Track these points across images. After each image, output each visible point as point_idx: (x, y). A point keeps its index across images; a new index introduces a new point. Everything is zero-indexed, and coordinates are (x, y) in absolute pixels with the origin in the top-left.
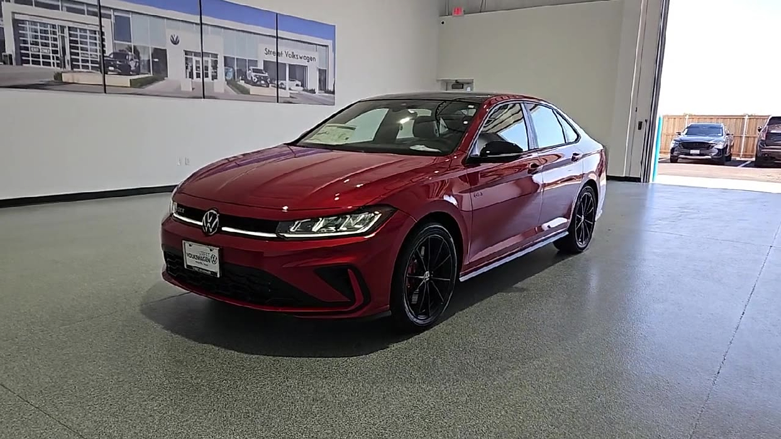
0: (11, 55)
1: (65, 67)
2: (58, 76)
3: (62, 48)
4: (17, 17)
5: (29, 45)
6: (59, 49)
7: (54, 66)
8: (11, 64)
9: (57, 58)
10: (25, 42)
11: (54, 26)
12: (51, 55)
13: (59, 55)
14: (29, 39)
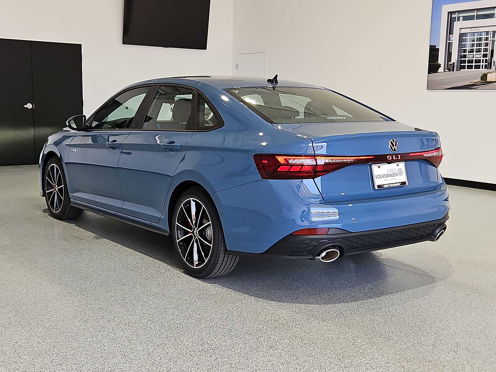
0: (454, 63)
1: (490, 68)
2: (484, 77)
3: (491, 50)
4: (463, 31)
5: (467, 54)
6: (489, 53)
7: (482, 68)
8: (453, 70)
9: (486, 61)
10: (465, 51)
11: (487, 33)
12: (482, 59)
13: (487, 58)
14: (468, 48)
